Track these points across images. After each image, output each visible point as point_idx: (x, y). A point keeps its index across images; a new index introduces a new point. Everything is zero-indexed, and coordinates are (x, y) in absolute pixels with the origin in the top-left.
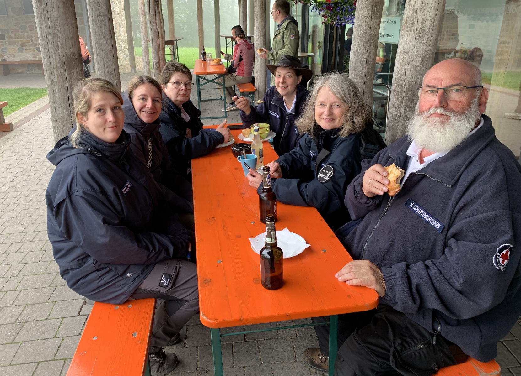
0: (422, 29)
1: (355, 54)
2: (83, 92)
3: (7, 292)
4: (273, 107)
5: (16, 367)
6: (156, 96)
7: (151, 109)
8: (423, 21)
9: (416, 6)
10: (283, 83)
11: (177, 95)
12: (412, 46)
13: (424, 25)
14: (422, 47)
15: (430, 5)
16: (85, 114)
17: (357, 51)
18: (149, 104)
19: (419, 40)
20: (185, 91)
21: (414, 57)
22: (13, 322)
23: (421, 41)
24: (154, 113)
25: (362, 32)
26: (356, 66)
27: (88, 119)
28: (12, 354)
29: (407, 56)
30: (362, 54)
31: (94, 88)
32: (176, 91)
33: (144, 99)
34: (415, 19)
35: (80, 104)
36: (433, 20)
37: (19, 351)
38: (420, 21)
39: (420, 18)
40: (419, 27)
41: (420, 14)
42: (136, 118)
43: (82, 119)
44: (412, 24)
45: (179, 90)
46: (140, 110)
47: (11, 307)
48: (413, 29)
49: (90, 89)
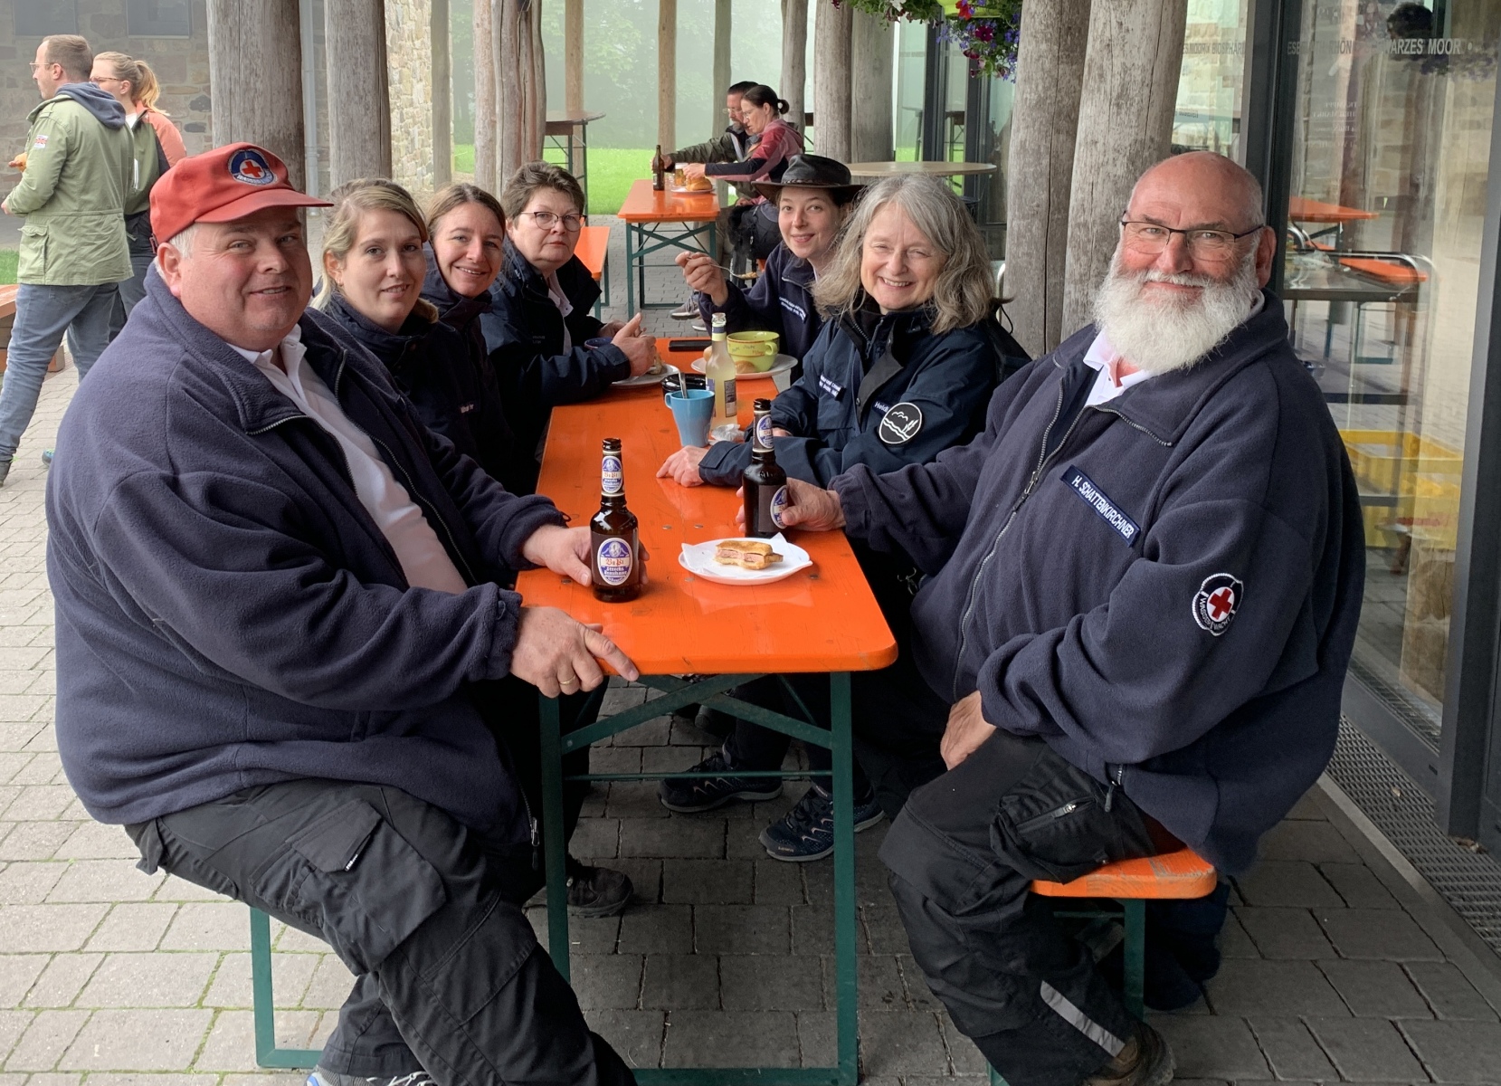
0: (1124, 88)
1: (1018, 154)
2: (343, 208)
3: (37, 753)
4: (790, 290)
5: (56, 908)
6: (493, 233)
7: (478, 263)
8: (1125, 70)
9: (1107, 34)
10: (800, 227)
11: (542, 244)
12: (1102, 127)
13: (1127, 79)
14: (1128, 130)
15: (1138, 32)
16: (341, 256)
17: (1023, 144)
18: (474, 250)
19: (1118, 114)
20: (562, 234)
21: (1111, 155)
22: (51, 817)
23: (1122, 116)
24: (483, 273)
25: (1034, 97)
26: (1023, 185)
27: (345, 267)
28: (49, 883)
29: (1094, 152)
30: (1038, 153)
31: (366, 200)
32: (539, 233)
33: (464, 238)
34: (1106, 63)
35: (333, 235)
36: (1149, 67)
37: (67, 878)
38: (1117, 69)
39: (1117, 62)
40: (1117, 82)
41: (1116, 52)
42: (438, 282)
43: (333, 265)
44: (1101, 76)
45: (548, 232)
46: (451, 265)
47: (49, 788)
48: (1102, 86)
49: (358, 202)
